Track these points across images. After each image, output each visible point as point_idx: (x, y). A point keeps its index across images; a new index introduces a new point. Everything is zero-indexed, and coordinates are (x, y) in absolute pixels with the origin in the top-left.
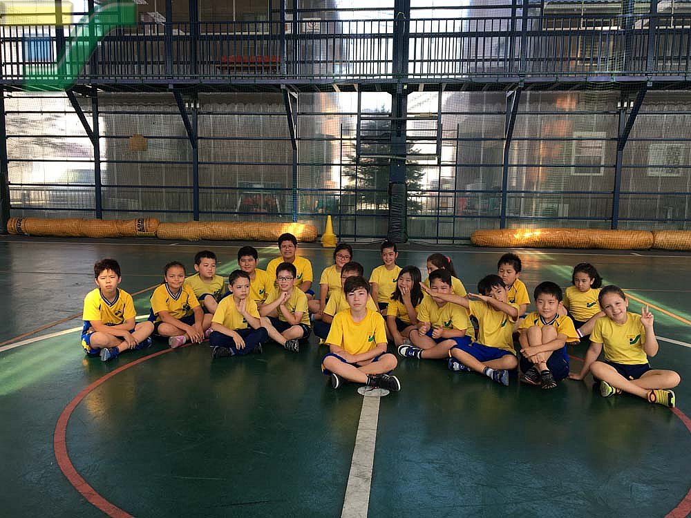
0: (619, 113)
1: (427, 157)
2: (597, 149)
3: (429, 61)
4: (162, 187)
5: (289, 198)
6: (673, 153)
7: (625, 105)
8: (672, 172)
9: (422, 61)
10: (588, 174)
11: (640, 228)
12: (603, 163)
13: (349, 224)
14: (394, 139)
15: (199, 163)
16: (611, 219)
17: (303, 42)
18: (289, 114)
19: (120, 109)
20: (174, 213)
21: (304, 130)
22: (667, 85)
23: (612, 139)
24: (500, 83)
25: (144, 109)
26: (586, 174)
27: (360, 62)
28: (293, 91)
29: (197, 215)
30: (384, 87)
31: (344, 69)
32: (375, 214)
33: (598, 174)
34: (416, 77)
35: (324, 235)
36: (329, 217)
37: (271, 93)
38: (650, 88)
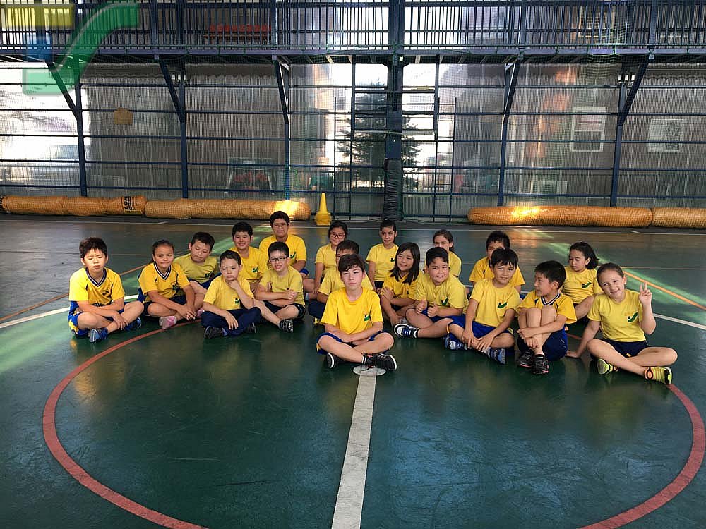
0: (619, 87)
1: (423, 132)
2: (596, 124)
3: (426, 32)
4: (149, 163)
5: (281, 175)
6: (673, 128)
7: (626, 79)
8: (673, 148)
9: (418, 32)
10: (587, 151)
11: (639, 205)
12: (602, 139)
13: (344, 202)
14: (390, 113)
15: (188, 138)
16: (610, 196)
17: (295, 11)
18: (280, 87)
19: (103, 81)
20: (163, 189)
21: (296, 104)
22: (668, 57)
23: (613, 114)
24: (498, 56)
25: (130, 81)
26: (585, 150)
27: (354, 32)
28: (285, 62)
29: (185, 192)
30: (380, 59)
31: (338, 39)
32: (370, 191)
33: (597, 151)
34: (412, 48)
35: (319, 213)
36: (323, 194)
37: (261, 64)
38: (652, 62)
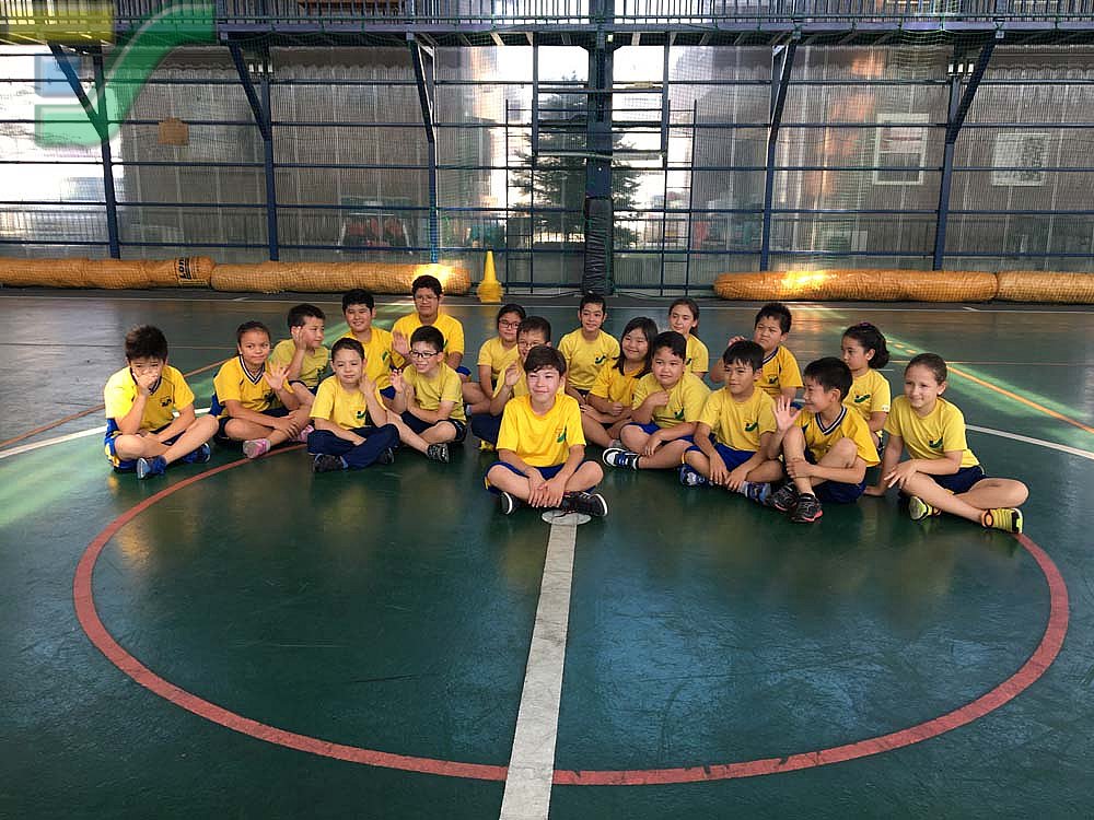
0: (950, 83)
1: (646, 154)
2: (914, 143)
4: (215, 205)
5: (423, 224)
6: (1032, 147)
7: (960, 69)
8: (1031, 178)
10: (899, 183)
11: (977, 267)
12: (922, 165)
13: (522, 266)
14: (593, 125)
15: (275, 166)
16: (934, 254)
18: (420, 83)
20: (239, 246)
21: (445, 110)
22: (1026, 36)
23: (938, 126)
24: (762, 33)
25: (179, 75)
26: (895, 183)
28: (427, 44)
29: (274, 251)
30: (576, 38)
31: (509, 6)
32: (562, 248)
33: (915, 183)
34: (627, 21)
35: (483, 283)
36: (490, 253)
37: (391, 47)
38: (1000, 42)
